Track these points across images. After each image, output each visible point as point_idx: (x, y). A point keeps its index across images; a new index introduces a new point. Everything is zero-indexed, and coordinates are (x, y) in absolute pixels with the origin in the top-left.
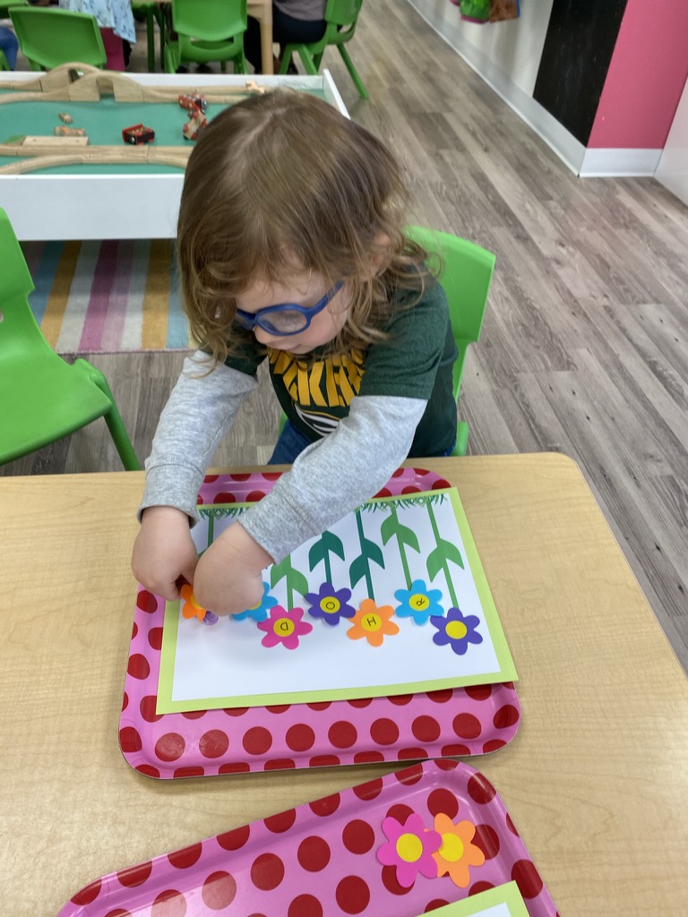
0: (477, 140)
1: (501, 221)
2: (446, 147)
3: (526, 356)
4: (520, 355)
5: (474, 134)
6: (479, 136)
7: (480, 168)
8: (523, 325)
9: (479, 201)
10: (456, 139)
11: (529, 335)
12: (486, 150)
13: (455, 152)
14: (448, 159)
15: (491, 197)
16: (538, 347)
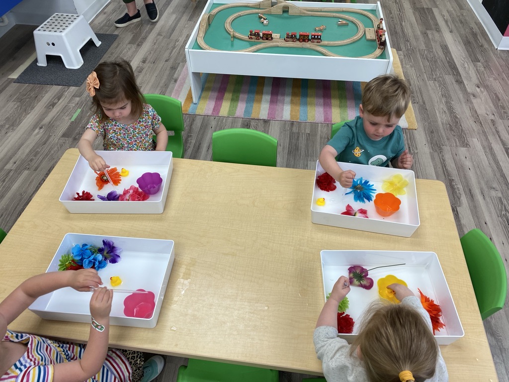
0: (448, 25)
1: (451, 72)
2: (431, 29)
3: (448, 139)
4: (446, 138)
5: (446, 22)
6: (449, 23)
7: (446, 42)
8: (450, 125)
9: (442, 61)
10: (437, 24)
11: (451, 130)
12: (451, 32)
13: (434, 32)
14: (430, 36)
15: (448, 59)
16: (454, 135)
